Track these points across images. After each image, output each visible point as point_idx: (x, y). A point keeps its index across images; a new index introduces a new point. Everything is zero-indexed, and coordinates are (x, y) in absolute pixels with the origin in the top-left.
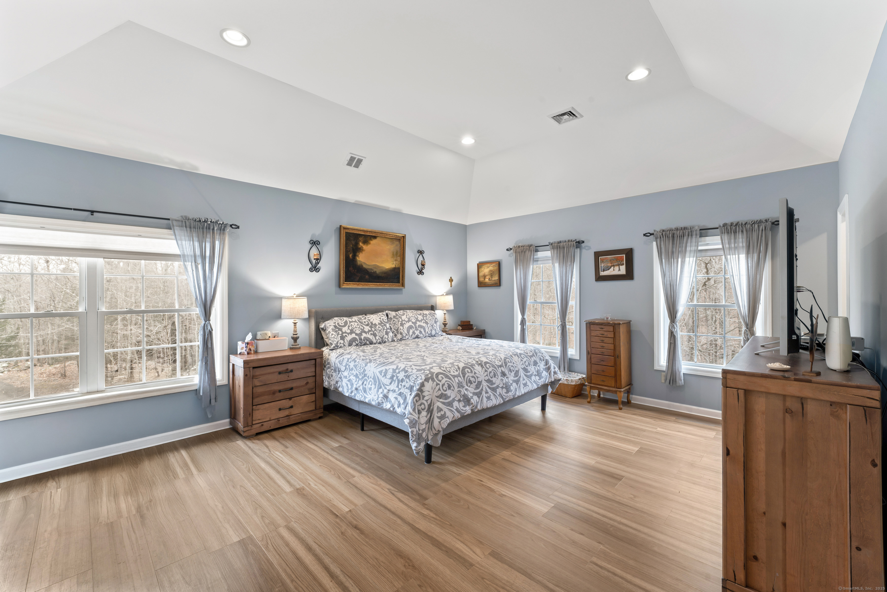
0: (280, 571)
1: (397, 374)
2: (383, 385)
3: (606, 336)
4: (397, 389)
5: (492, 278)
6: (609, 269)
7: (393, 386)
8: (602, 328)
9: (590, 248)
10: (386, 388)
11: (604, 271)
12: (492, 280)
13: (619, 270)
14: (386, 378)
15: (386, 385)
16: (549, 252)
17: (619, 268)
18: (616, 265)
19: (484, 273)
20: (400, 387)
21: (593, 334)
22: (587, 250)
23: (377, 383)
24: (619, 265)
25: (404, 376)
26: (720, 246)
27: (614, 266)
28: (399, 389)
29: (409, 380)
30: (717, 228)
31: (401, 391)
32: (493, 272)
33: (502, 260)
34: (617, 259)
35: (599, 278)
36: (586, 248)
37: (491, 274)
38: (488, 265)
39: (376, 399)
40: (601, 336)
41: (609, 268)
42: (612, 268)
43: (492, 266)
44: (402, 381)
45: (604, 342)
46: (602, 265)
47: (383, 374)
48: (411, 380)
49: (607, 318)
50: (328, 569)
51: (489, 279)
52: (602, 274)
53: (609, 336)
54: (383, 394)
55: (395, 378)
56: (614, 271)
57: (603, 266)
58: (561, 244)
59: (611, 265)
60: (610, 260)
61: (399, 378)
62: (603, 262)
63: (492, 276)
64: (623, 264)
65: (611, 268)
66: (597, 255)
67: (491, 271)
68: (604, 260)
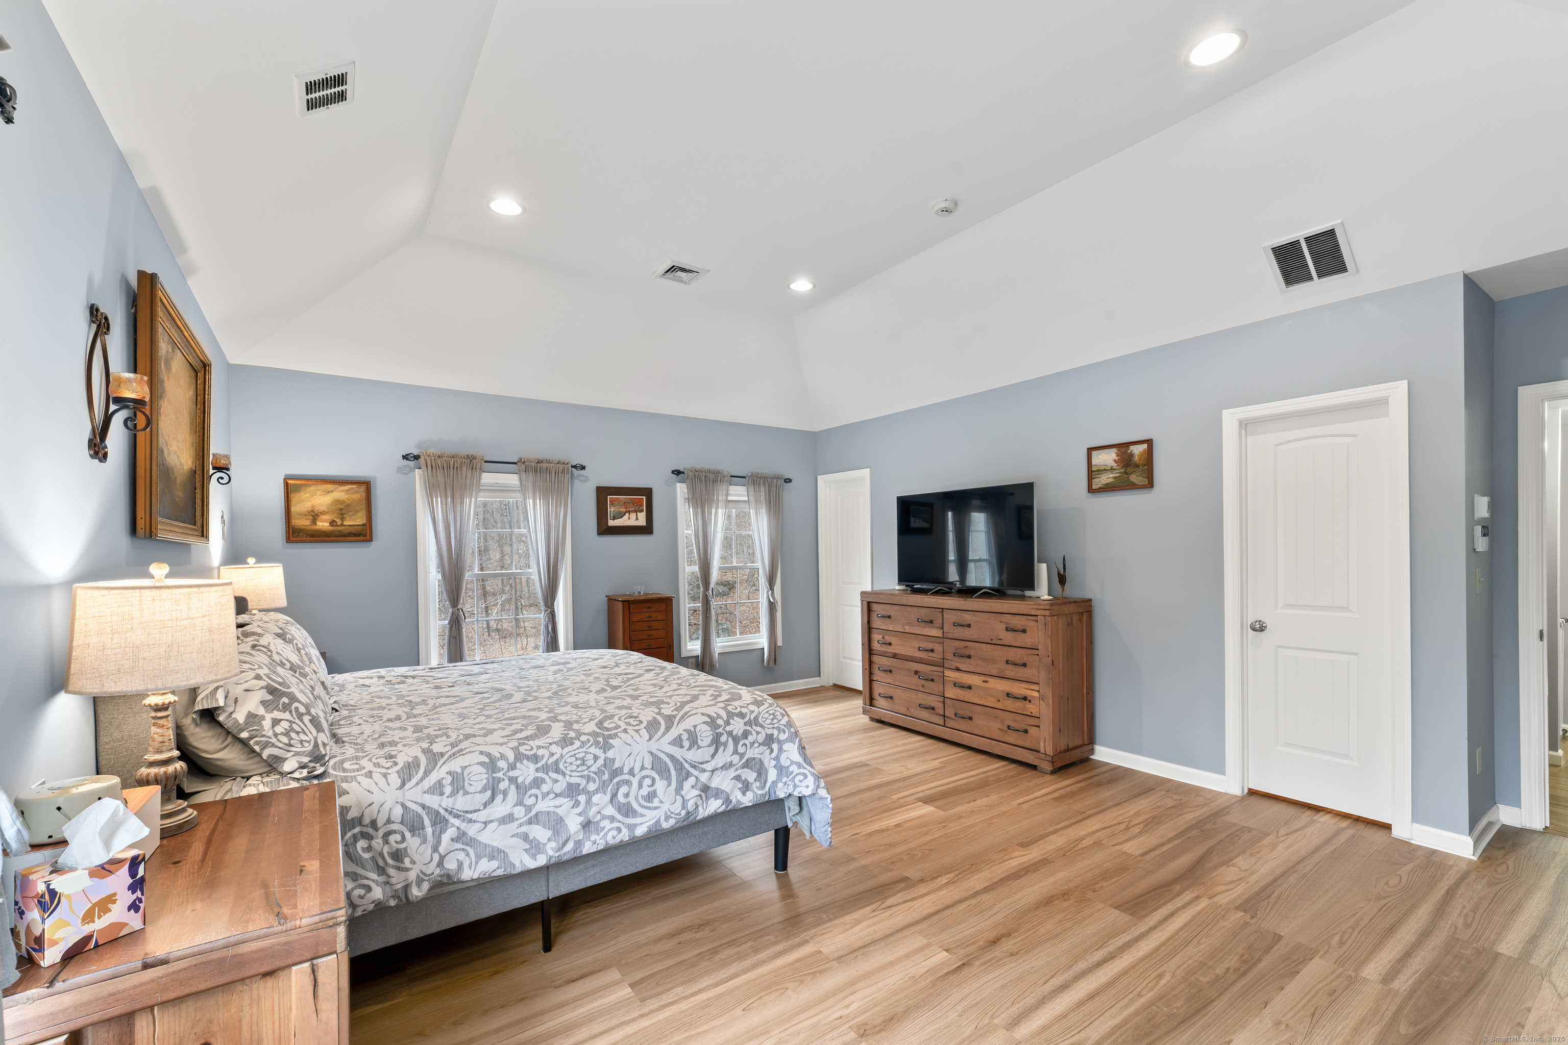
0: (1132, 1008)
1: (725, 727)
2: (694, 767)
3: (655, 619)
4: (736, 758)
5: (342, 519)
6: (622, 517)
7: (724, 757)
8: (649, 608)
9: (586, 479)
10: (704, 771)
11: (614, 518)
12: (342, 525)
13: (637, 519)
14: (699, 747)
15: (702, 763)
16: (516, 477)
17: (637, 516)
18: (633, 512)
19: (313, 506)
20: (741, 750)
21: (635, 619)
22: (581, 481)
23: (673, 772)
24: (636, 511)
25: (745, 724)
26: (746, 499)
27: (629, 512)
28: (742, 756)
29: (762, 726)
30: (745, 477)
31: (747, 756)
32: (348, 505)
33: (375, 478)
34: (634, 502)
35: (605, 530)
36: (581, 478)
37: (341, 509)
38: (330, 487)
39: (681, 808)
40: (647, 619)
41: (622, 515)
42: (627, 514)
43: (343, 491)
44: (746, 734)
45: (652, 628)
46: (611, 510)
47: (686, 744)
48: (766, 726)
49: (639, 593)
50: (1099, 963)
51: (332, 523)
52: (611, 523)
53: (659, 618)
54: (699, 785)
55: (723, 739)
56: (629, 520)
57: (613, 512)
58: (545, 465)
59: (625, 510)
60: (624, 503)
61: (734, 733)
62: (613, 504)
63: (342, 514)
64: (642, 511)
65: (625, 515)
66: (603, 493)
67: (337, 502)
68: (614, 501)
